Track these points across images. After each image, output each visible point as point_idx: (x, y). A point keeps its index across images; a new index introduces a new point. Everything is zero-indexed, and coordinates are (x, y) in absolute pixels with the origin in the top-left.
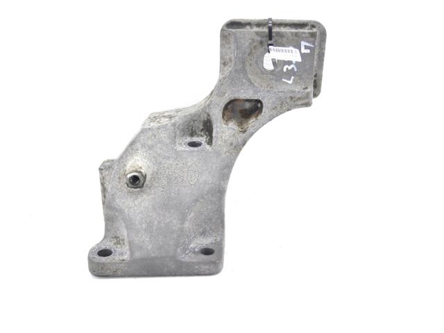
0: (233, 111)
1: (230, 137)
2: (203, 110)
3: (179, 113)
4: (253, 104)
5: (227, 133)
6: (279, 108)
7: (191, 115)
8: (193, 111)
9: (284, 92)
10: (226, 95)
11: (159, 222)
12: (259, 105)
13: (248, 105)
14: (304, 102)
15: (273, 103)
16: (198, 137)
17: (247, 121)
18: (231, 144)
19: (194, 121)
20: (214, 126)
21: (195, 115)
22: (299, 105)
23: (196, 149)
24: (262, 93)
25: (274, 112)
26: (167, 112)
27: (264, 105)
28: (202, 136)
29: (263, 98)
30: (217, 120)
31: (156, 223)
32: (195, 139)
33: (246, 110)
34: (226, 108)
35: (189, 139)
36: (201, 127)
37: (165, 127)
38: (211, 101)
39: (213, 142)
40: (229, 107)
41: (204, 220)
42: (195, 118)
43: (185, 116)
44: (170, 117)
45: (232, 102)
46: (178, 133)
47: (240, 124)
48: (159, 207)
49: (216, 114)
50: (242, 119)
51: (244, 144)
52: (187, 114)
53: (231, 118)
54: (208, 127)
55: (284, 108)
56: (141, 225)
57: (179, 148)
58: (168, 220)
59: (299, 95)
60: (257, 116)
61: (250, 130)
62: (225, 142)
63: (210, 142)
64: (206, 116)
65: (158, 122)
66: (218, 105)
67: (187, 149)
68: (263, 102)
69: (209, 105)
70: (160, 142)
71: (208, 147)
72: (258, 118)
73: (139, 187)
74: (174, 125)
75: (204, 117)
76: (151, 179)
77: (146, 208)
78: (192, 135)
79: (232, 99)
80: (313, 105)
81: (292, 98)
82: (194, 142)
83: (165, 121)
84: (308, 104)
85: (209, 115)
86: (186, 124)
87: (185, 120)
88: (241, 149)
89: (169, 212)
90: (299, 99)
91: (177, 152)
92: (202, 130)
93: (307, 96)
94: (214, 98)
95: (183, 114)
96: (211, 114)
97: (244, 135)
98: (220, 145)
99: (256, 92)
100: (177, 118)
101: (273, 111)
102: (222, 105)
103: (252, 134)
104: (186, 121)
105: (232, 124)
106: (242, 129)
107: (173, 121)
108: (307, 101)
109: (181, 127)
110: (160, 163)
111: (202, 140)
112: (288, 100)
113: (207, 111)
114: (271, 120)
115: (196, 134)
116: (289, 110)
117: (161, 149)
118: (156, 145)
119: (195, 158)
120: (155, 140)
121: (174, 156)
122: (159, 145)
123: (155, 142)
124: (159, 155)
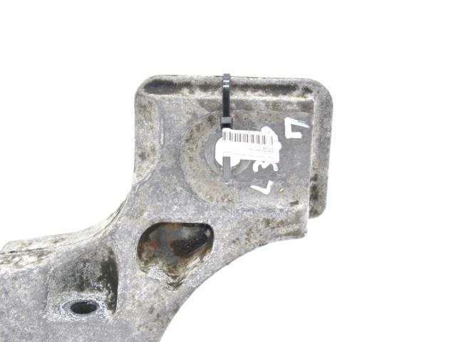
0: (159, 242)
1: (150, 296)
2: (102, 242)
3: (58, 244)
4: (198, 230)
5: (144, 289)
6: (243, 242)
7: (78, 250)
8: (84, 241)
9: (253, 210)
10: (146, 214)
12: (208, 233)
13: (186, 234)
14: (290, 229)
15: (233, 231)
16: (92, 291)
17: (186, 264)
18: (151, 310)
19: (85, 262)
20: (121, 275)
21: (87, 251)
22: (281, 236)
23: (84, 318)
24: (212, 212)
25: (235, 248)
26: (38, 240)
27: (215, 233)
28: (99, 289)
29: (214, 222)
30: (126, 262)
32: (87, 296)
33: (183, 241)
34: (145, 238)
35: (74, 297)
36: (99, 274)
37: (27, 275)
38: (116, 225)
39: (118, 305)
40: (151, 235)
42: (87, 257)
43: (67, 253)
44: (41, 254)
45: (156, 227)
46: (53, 285)
47: (172, 269)
49: (126, 251)
50: (178, 258)
51: (176, 311)
52: (73, 247)
53: (154, 256)
54: (110, 274)
55: (253, 241)
57: (53, 316)
59: (282, 217)
60: (203, 254)
61: (188, 282)
62: (140, 305)
63: (112, 305)
64: (106, 253)
65: (16, 264)
66: (130, 233)
67: (68, 319)
68: (214, 228)
69: (112, 234)
70: (15, 305)
71: (107, 313)
72: (206, 258)
74: (44, 271)
75: (103, 255)
78: (81, 288)
79: (156, 222)
80: (307, 235)
81: (268, 222)
82: (84, 303)
83: (28, 262)
84: (298, 234)
85: (111, 253)
86: (68, 267)
87: (67, 260)
88: (169, 320)
90: (282, 224)
91: (47, 326)
92: (100, 279)
93: (298, 218)
94: (123, 221)
95: (65, 249)
96: (115, 250)
97: (176, 292)
98: (129, 312)
99: (200, 210)
100: (52, 257)
101: (233, 246)
102: (137, 233)
103: (191, 291)
104: (69, 263)
105: (157, 272)
106: (174, 278)
107: (43, 263)
108: (296, 227)
109: (59, 274)
111: (98, 297)
112: (261, 227)
113: (109, 244)
114: (227, 264)
115: (89, 285)
116: (262, 244)
117: (17, 319)
118: (8, 311)
119: (81, 337)
120: (7, 302)
121: (42, 333)
122: (14, 311)
123: (6, 305)
124: (14, 331)
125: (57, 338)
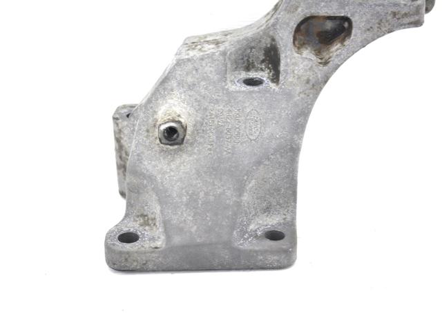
0: (307, 33)
1: (306, 70)
2: (266, 32)
3: (228, 36)
4: (338, 22)
5: (302, 66)
6: (376, 29)
7: (246, 39)
8: (250, 34)
9: (383, 5)
10: (300, 9)
11: (207, 194)
12: (346, 25)
13: (329, 25)
14: (412, 19)
15: (368, 21)
16: (256, 71)
17: (328, 49)
18: (308, 81)
19: (252, 48)
20: (282, 56)
21: (253, 40)
22: (405, 25)
23: (256, 88)
24: (351, 7)
25: (369, 34)
26: (211, 35)
27: (354, 24)
28: (262, 70)
29: (352, 15)
30: (286, 46)
31: (202, 195)
32: (253, 75)
33: (326, 32)
34: (298, 30)
35: (244, 75)
36: (262, 57)
37: (211, 56)
38: (277, 19)
39: (281, 78)
40: (302, 27)
41: (269, 190)
42: (253, 44)
43: (238, 42)
44: (217, 43)
45: (307, 20)
46: (229, 66)
47: (318, 52)
48: (205, 173)
49: (285, 38)
50: (320, 45)
51: (326, 82)
52: (241, 38)
53: (304, 44)
54: (272, 58)
55: (384, 29)
56: (180, 197)
57: (233, 88)
58: (219, 191)
59: (406, 10)
60: (343, 41)
61: (336, 61)
62: (299, 78)
63: (276, 78)
64: (269, 40)
65: (200, 50)
66: (288, 24)
67: (243, 89)
68: (353, 19)
69: (274, 25)
70: (204, 79)
71: (273, 85)
72: (346, 43)
73: (177, 144)
74: (224, 54)
75: (266, 42)
76: (193, 132)
77: (186, 173)
78: (248, 69)
79: (308, 16)
80: (424, 24)
81: (394, 14)
82: (252, 79)
83: (210, 48)
84: (418, 23)
85: (273, 40)
86: (239, 52)
87: (238, 46)
88: (321, 89)
89: (221, 180)
90: (406, 15)
91: (229, 93)
92: (263, 61)
93: (417, 11)
94: (282, 15)
95: (235, 39)
96: (277, 38)
97: (326, 68)
98: (292, 82)
99: (342, 5)
100: (227, 44)
101: (368, 33)
102: (293, 25)
103: (337, 67)
104: (240, 49)
105: (307, 53)
106: (321, 59)
107: (222, 48)
108: (417, 18)
109: (233, 57)
110: (206, 109)
111: (264, 75)
112: (389, 18)
113: (271, 33)
114: (364, 47)
115: (253, 67)
116: (390, 31)
117: (206, 89)
118: (199, 83)
119: (255, 102)
120: (197, 76)
121: (226, 99)
122: (203, 83)
123: (197, 79)
124: (204, 97)
125: (238, 102)
